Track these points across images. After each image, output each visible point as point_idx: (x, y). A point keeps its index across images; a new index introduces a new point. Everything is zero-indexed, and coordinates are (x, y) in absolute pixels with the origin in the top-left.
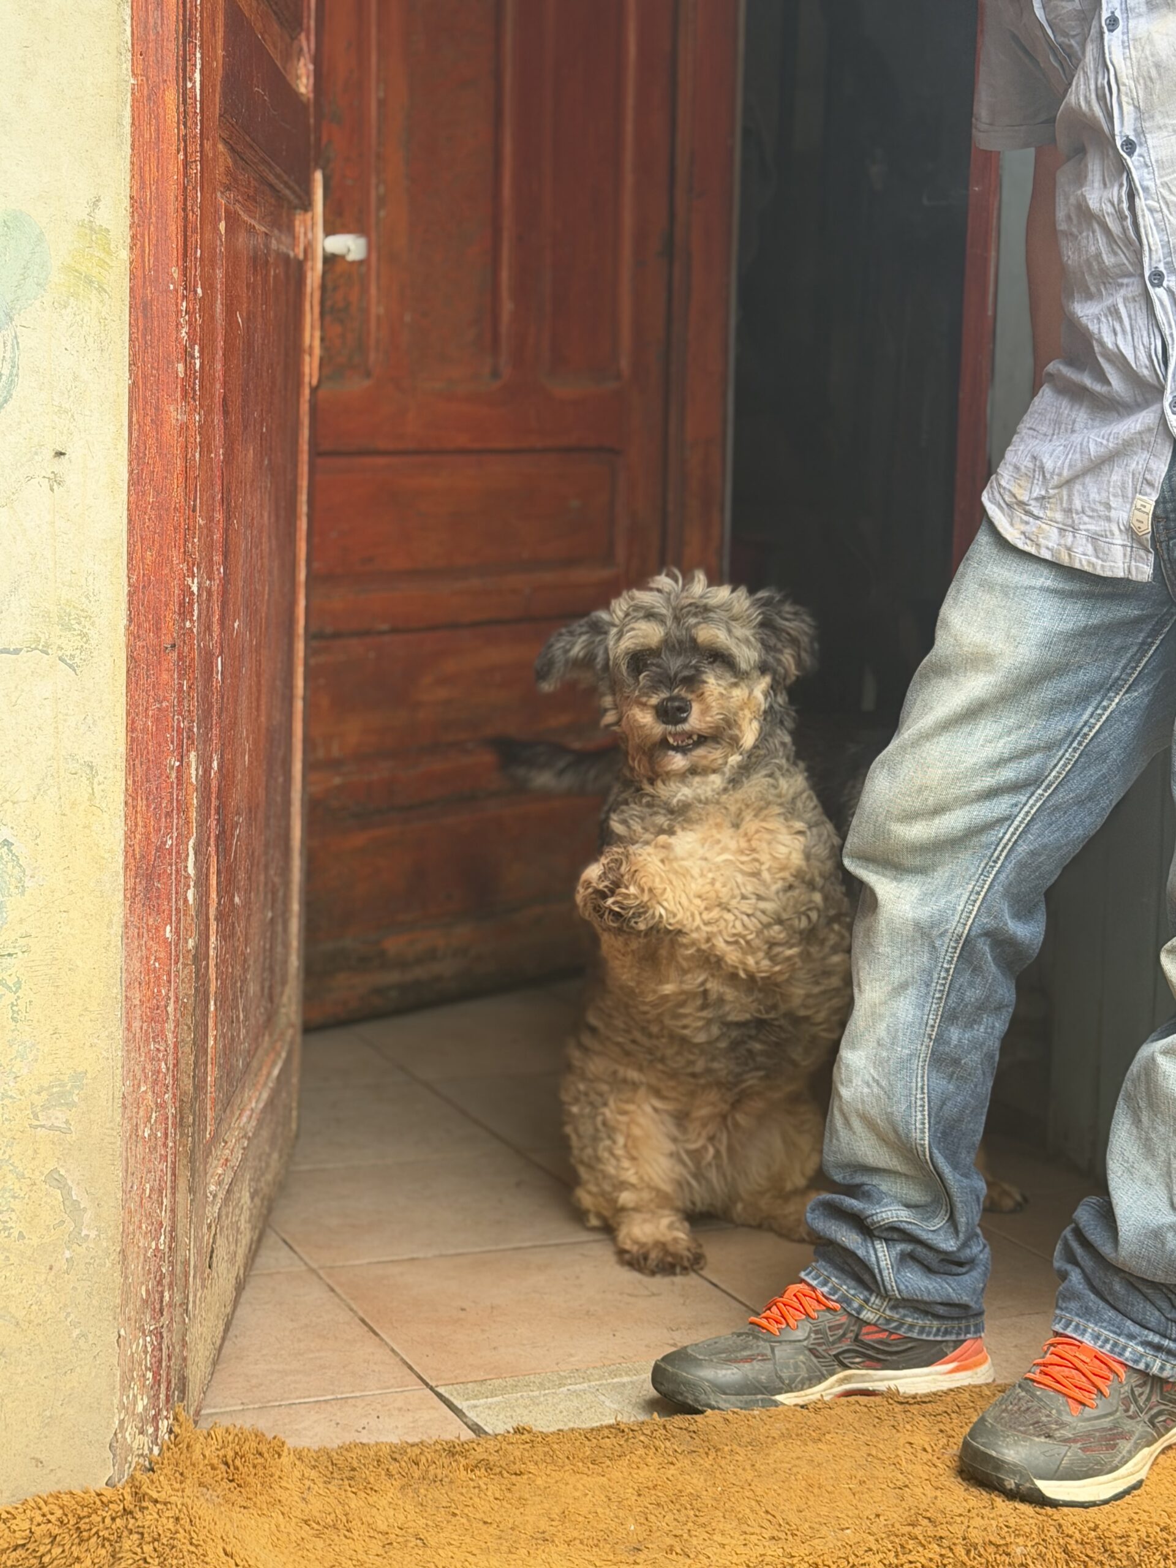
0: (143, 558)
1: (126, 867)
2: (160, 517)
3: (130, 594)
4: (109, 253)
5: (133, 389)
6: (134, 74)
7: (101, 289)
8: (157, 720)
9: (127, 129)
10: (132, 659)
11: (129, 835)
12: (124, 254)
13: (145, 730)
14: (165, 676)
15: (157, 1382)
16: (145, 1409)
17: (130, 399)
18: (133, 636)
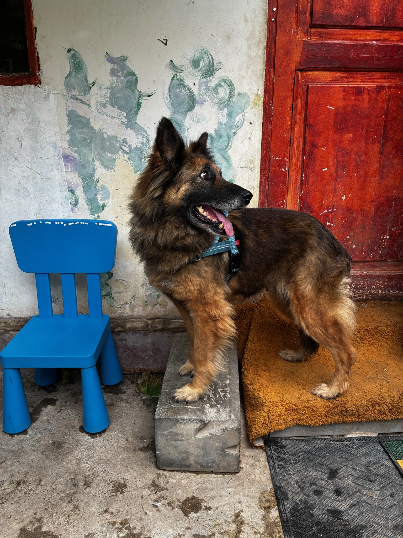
0: (264, 152)
1: (259, 204)
2: (267, 145)
3: (261, 158)
4: (260, 99)
5: (263, 123)
6: (266, 67)
7: (259, 105)
8: (265, 180)
9: (264, 76)
10: (261, 170)
11: (259, 199)
12: (263, 99)
13: (263, 181)
14: (266, 172)
17: (263, 125)
18: (261, 165)
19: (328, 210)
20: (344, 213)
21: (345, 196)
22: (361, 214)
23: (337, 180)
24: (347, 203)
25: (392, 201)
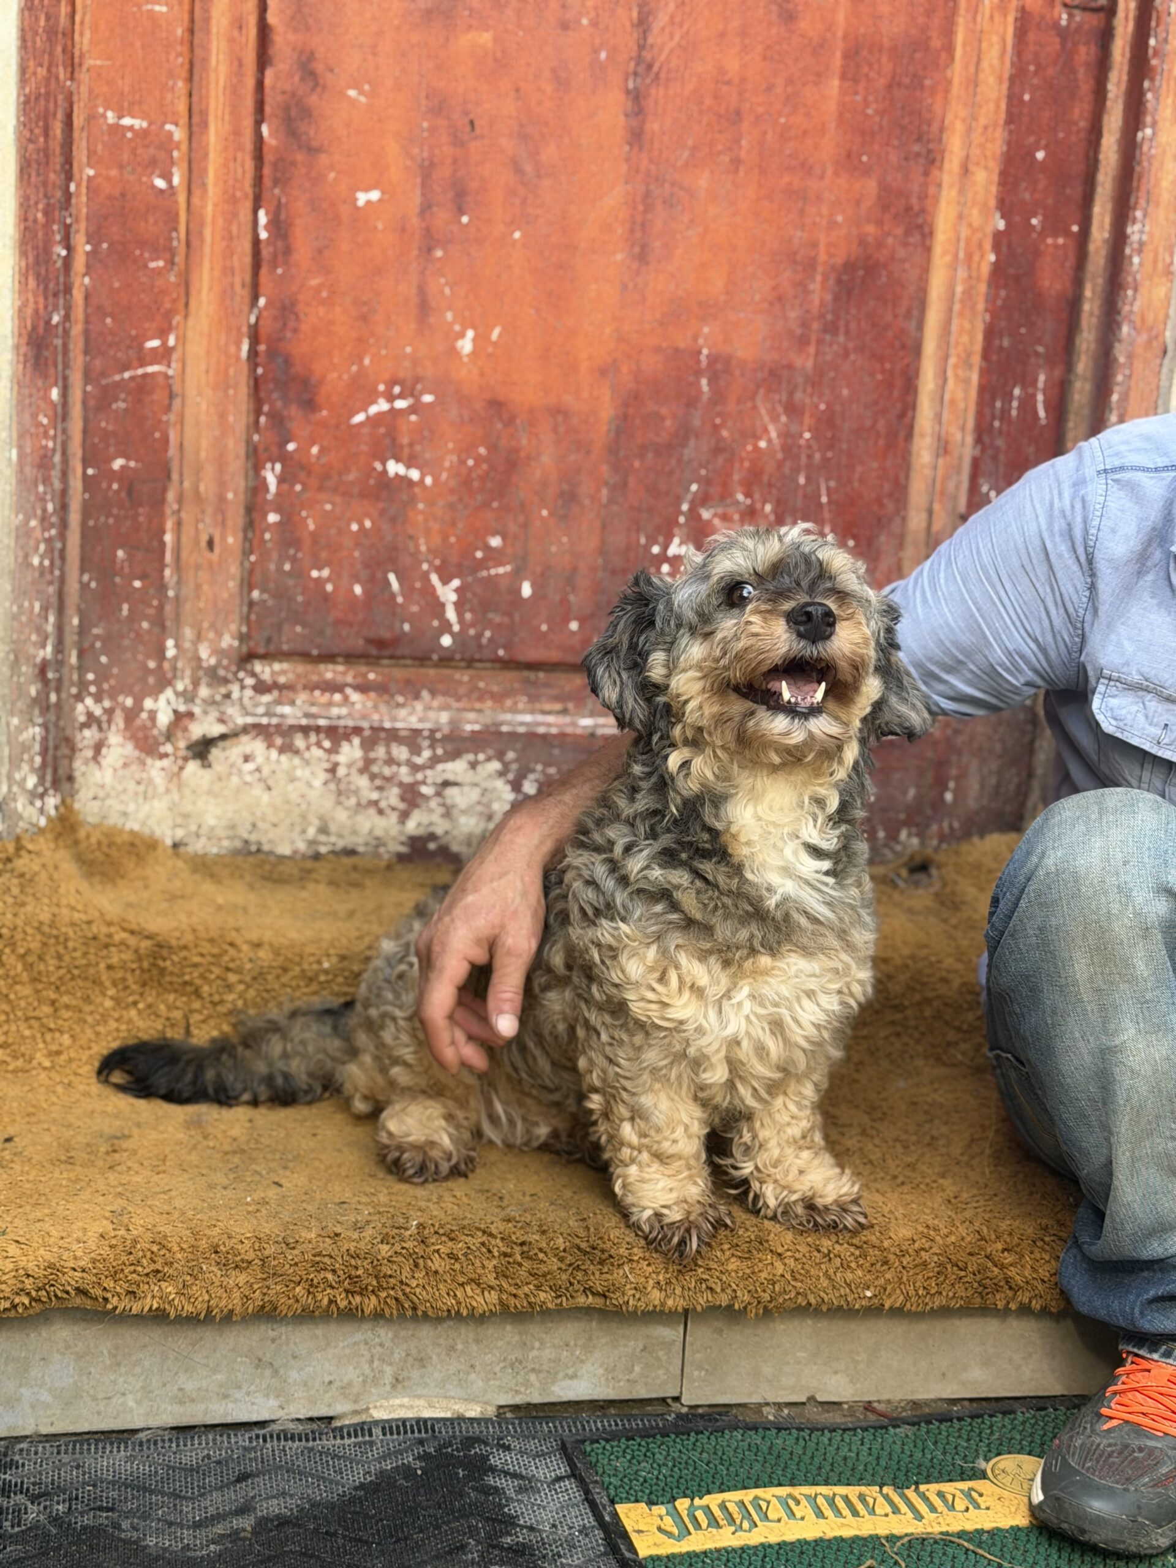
0: (35, 74)
1: (17, 335)
2: (49, 40)
3: (21, 102)
8: (46, 213)
11: (21, 311)
13: (35, 221)
14: (52, 176)
15: (44, 765)
16: (35, 786)
19: (391, 398)
20: (471, 420)
21: (470, 334)
22: (555, 430)
23: (430, 250)
24: (482, 374)
25: (698, 373)
